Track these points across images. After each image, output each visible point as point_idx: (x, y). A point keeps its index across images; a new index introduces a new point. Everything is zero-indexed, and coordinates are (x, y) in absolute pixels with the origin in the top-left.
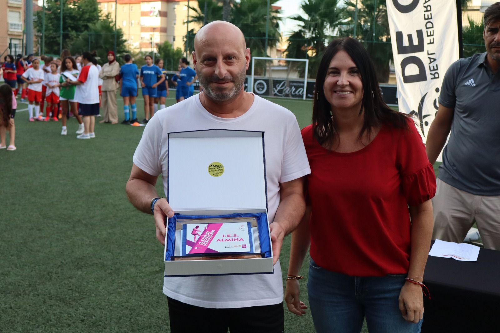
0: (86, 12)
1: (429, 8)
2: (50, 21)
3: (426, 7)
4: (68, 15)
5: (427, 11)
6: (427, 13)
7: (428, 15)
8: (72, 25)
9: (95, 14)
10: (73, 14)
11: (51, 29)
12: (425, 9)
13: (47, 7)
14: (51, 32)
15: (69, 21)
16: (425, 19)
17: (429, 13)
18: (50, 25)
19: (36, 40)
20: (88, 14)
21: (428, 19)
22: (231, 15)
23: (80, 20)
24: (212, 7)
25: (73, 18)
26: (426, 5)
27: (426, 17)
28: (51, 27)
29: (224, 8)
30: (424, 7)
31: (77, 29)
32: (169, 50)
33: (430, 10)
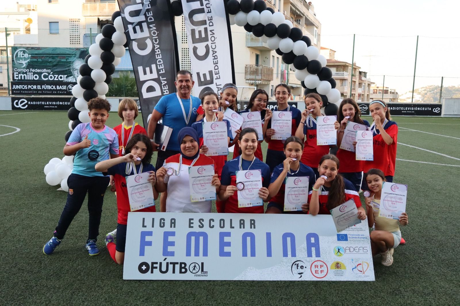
1: (216, 57)
3: (214, 57)
5: (215, 59)
6: (215, 60)
7: (216, 61)
12: (214, 58)
16: (214, 64)
17: (216, 60)
21: (216, 64)
26: (214, 55)
27: (215, 63)
30: (213, 56)
33: (217, 58)
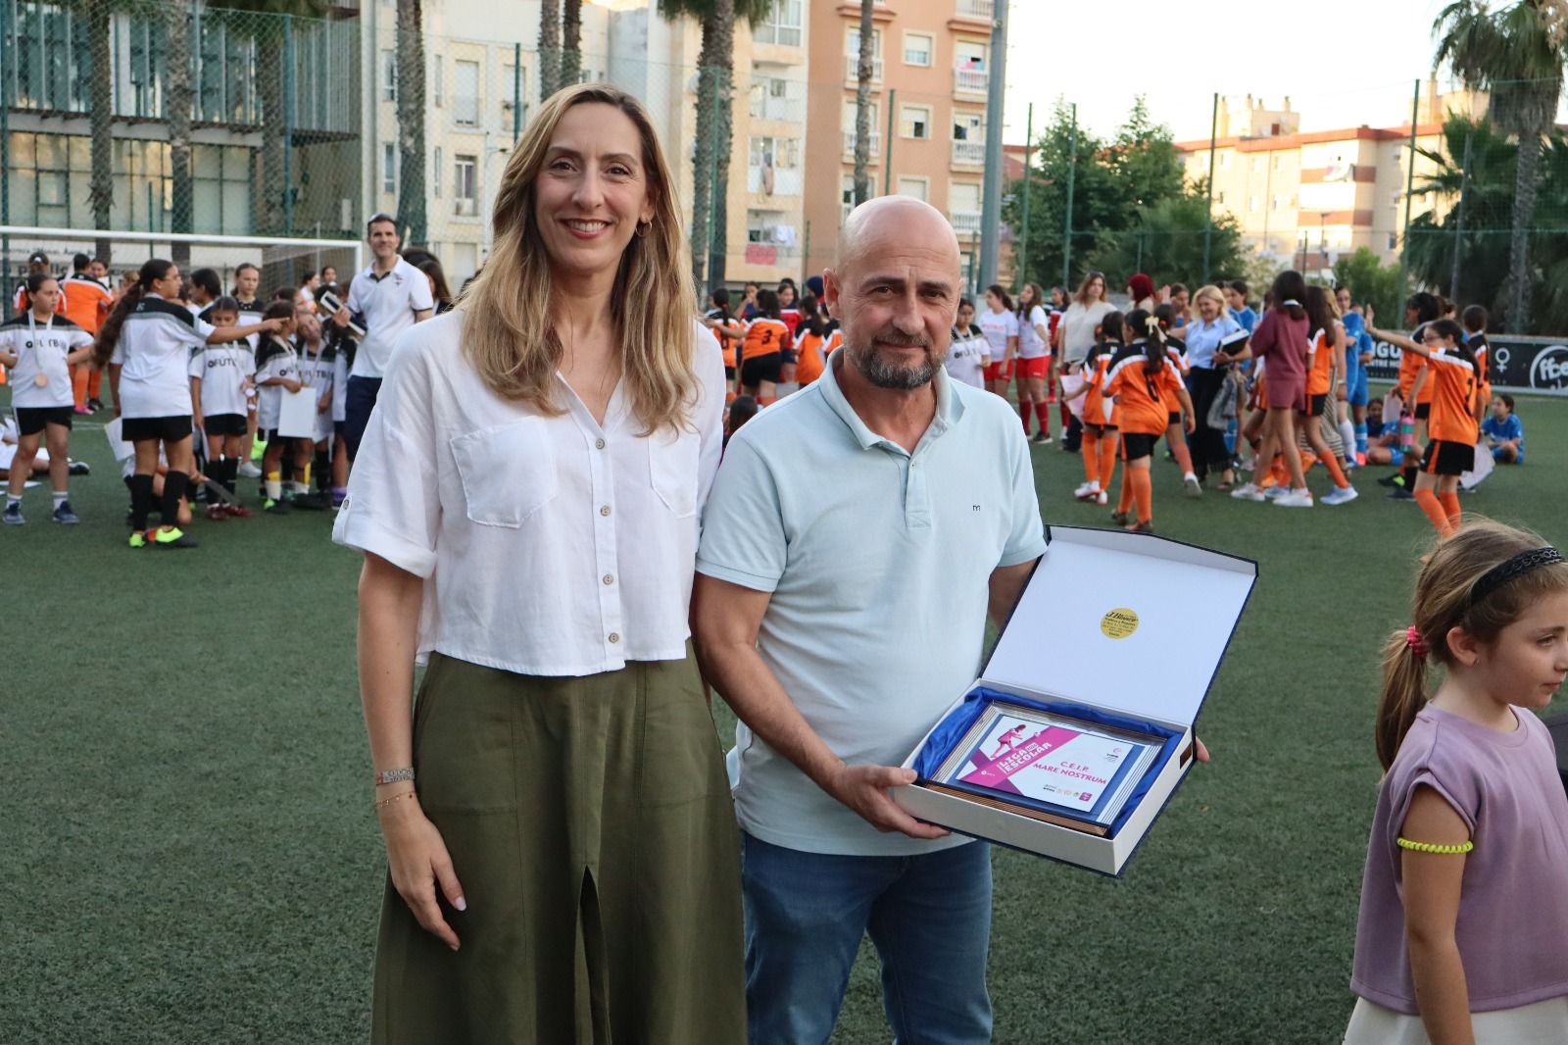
0: (1143, 178)
2: (1047, 205)
4: (1095, 185)
8: (1105, 213)
9: (1166, 181)
10: (1109, 184)
11: (1047, 227)
13: (1042, 169)
14: (1049, 232)
15: (1097, 203)
18: (1048, 215)
19: (1013, 254)
20: (1148, 182)
22: (1542, 170)
23: (1125, 198)
24: (1487, 147)
25: (1106, 193)
28: (1050, 221)
29: (1520, 149)
31: (1114, 222)
32: (1370, 273)
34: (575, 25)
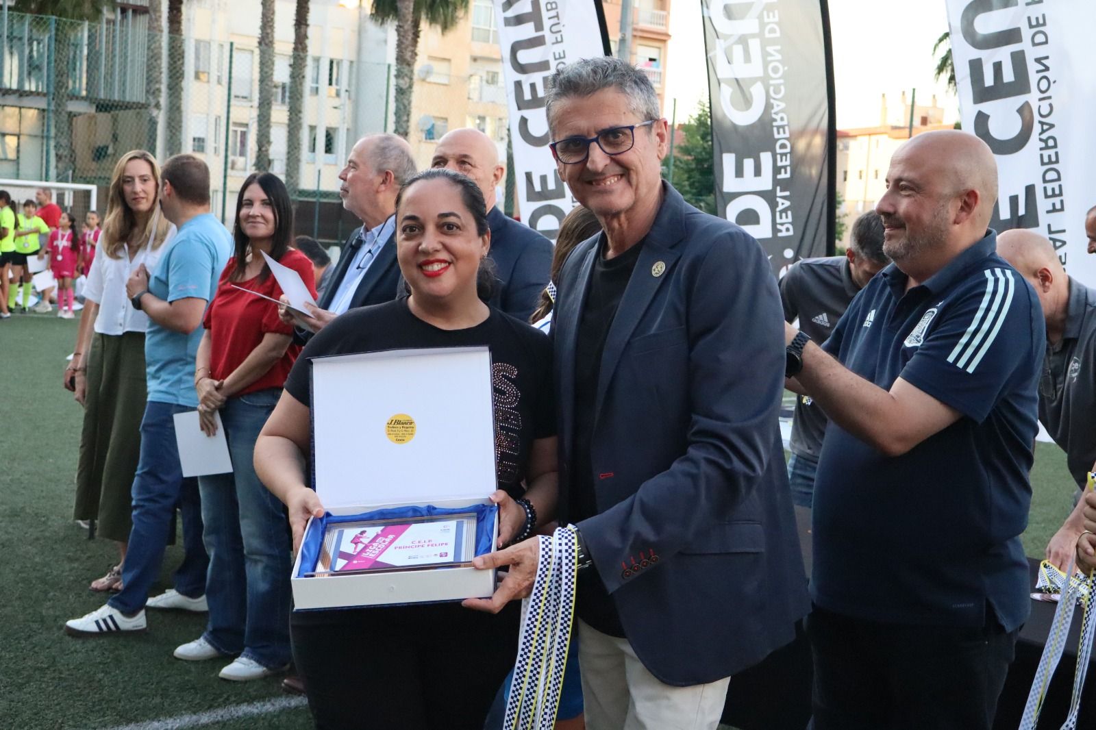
34: (303, 26)
